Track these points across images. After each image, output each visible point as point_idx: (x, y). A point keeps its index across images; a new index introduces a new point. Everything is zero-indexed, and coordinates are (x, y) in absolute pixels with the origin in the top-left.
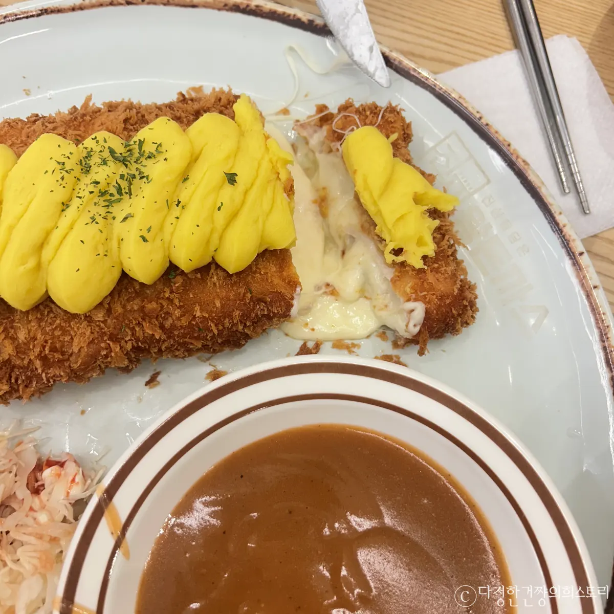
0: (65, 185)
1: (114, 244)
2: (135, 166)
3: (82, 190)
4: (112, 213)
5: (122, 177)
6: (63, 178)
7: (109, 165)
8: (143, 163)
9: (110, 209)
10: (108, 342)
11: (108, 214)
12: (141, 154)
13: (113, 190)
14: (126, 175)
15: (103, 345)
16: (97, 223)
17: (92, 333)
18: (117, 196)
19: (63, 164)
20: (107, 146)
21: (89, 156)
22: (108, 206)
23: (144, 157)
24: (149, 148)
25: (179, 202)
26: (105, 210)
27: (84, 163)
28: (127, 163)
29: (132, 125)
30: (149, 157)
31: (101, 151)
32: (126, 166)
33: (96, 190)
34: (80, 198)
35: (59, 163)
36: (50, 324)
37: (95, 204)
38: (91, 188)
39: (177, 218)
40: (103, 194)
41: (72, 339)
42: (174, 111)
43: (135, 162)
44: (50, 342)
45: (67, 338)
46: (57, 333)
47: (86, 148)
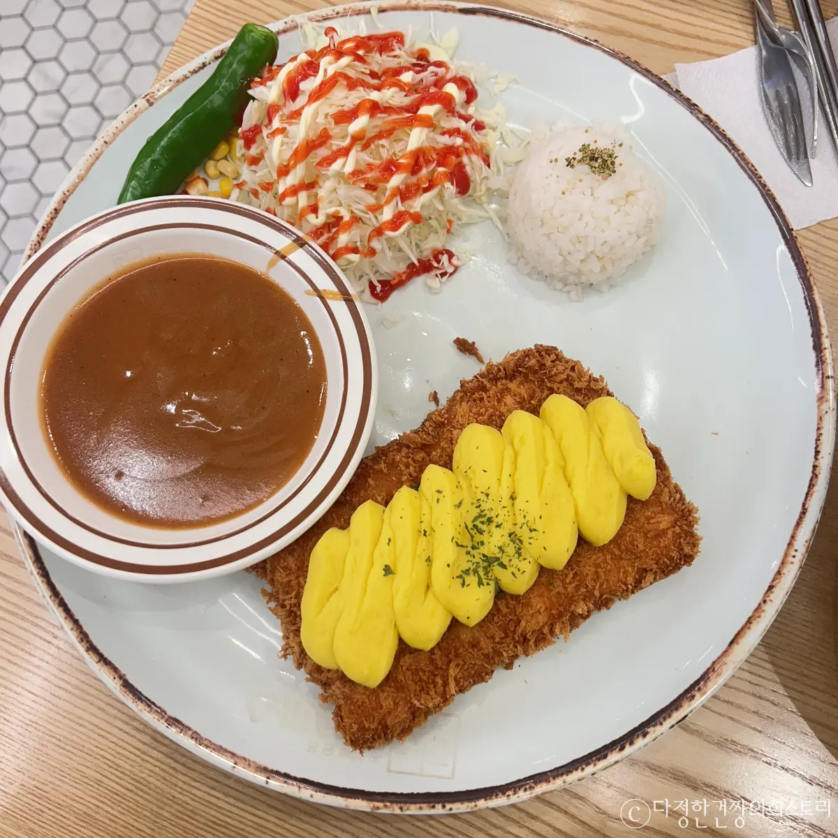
0: (521, 512)
1: (464, 484)
2: (477, 559)
3: (507, 516)
4: (476, 507)
5: (482, 543)
6: (525, 517)
7: (497, 548)
8: (471, 563)
9: (478, 510)
10: (443, 420)
11: (478, 505)
12: (476, 572)
13: (484, 527)
14: (480, 546)
15: (446, 416)
16: (482, 493)
17: (458, 421)
18: (477, 523)
19: (531, 531)
20: (510, 570)
21: (518, 552)
22: (482, 511)
23: (472, 569)
24: (472, 580)
25: (425, 535)
26: (482, 508)
27: (517, 542)
28: (485, 559)
29: (511, 620)
30: (468, 570)
31: (510, 560)
32: (484, 556)
33: (496, 520)
34: (504, 507)
35: (535, 530)
36: (492, 415)
37: (492, 509)
38: (499, 520)
39: (421, 522)
40: (490, 520)
41: (471, 411)
42: (482, 654)
43: (479, 563)
44: (486, 403)
45: (474, 410)
46: (483, 410)
47: (525, 559)
